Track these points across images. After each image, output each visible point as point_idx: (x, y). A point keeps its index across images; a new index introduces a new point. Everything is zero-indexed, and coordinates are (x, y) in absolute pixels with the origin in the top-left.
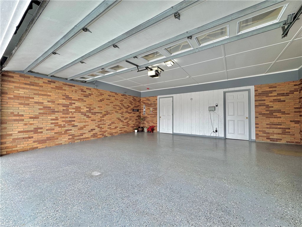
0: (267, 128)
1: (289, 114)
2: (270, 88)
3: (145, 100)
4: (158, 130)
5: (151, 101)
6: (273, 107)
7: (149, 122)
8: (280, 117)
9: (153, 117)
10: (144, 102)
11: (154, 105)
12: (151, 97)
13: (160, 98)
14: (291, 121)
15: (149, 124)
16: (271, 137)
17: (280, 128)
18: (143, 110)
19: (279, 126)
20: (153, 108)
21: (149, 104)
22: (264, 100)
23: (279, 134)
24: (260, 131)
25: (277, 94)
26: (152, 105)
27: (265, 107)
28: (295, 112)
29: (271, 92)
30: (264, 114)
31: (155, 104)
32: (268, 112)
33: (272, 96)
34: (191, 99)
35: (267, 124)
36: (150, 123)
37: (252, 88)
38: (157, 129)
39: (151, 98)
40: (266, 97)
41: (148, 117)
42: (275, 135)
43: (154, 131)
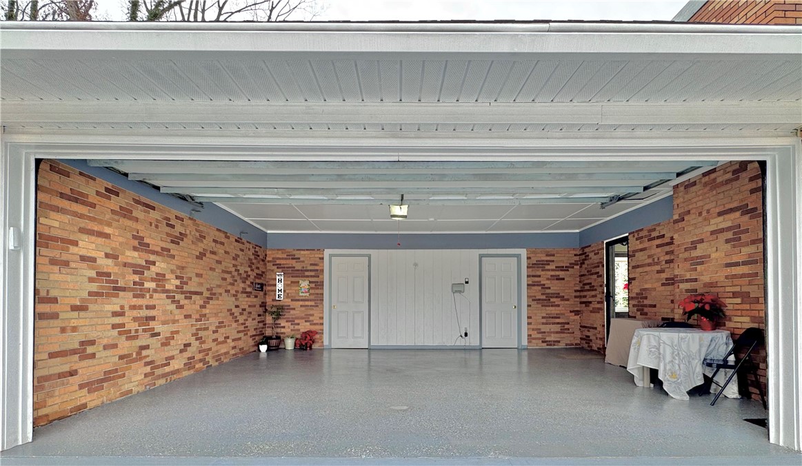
0: (543, 324)
1: (568, 300)
2: (547, 255)
3: (283, 259)
4: (326, 342)
5: (303, 262)
6: (550, 288)
7: (296, 321)
8: (558, 306)
9: (311, 306)
10: (278, 262)
11: (313, 274)
12: (304, 250)
13: (331, 256)
14: (571, 312)
15: (297, 327)
16: (548, 339)
17: (558, 323)
18: (275, 285)
19: (557, 320)
20: (310, 282)
21: (298, 270)
22: (539, 276)
23: (557, 333)
24: (533, 330)
25: (556, 267)
26: (307, 274)
27: (540, 288)
28: (576, 297)
29: (548, 263)
30: (539, 300)
31: (317, 270)
32: (544, 297)
33: (549, 270)
34: (416, 265)
35: (543, 318)
36: (298, 324)
37: (523, 252)
38: (321, 338)
39: (302, 252)
40: (542, 270)
41: (291, 307)
42: (552, 335)
43: (315, 346)
